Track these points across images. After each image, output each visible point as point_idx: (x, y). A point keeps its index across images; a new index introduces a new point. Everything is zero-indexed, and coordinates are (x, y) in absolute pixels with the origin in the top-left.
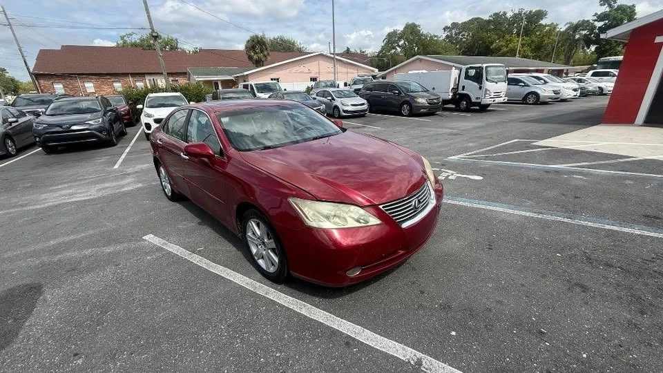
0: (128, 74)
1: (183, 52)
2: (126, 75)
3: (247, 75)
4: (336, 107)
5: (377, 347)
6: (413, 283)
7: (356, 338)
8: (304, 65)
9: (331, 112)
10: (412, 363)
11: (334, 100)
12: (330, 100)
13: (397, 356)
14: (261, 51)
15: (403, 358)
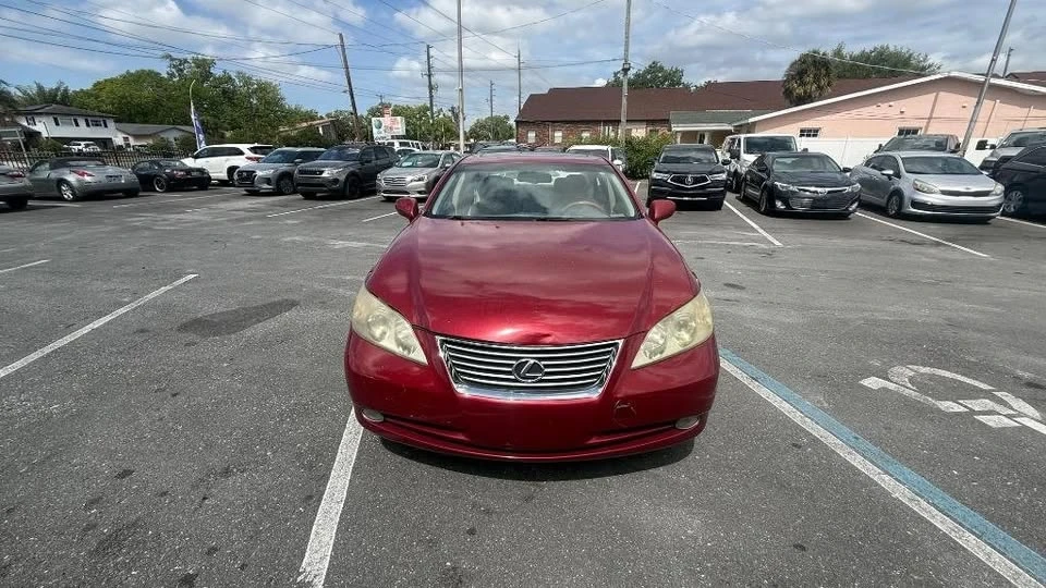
0: (600, 121)
1: (687, 87)
2: (597, 122)
3: (754, 123)
4: (898, 193)
5: (314, 527)
6: (488, 512)
7: (323, 502)
8: (891, 103)
9: (882, 202)
10: (299, 580)
11: (898, 175)
12: (889, 176)
13: (307, 554)
14: (817, 79)
15: (304, 565)
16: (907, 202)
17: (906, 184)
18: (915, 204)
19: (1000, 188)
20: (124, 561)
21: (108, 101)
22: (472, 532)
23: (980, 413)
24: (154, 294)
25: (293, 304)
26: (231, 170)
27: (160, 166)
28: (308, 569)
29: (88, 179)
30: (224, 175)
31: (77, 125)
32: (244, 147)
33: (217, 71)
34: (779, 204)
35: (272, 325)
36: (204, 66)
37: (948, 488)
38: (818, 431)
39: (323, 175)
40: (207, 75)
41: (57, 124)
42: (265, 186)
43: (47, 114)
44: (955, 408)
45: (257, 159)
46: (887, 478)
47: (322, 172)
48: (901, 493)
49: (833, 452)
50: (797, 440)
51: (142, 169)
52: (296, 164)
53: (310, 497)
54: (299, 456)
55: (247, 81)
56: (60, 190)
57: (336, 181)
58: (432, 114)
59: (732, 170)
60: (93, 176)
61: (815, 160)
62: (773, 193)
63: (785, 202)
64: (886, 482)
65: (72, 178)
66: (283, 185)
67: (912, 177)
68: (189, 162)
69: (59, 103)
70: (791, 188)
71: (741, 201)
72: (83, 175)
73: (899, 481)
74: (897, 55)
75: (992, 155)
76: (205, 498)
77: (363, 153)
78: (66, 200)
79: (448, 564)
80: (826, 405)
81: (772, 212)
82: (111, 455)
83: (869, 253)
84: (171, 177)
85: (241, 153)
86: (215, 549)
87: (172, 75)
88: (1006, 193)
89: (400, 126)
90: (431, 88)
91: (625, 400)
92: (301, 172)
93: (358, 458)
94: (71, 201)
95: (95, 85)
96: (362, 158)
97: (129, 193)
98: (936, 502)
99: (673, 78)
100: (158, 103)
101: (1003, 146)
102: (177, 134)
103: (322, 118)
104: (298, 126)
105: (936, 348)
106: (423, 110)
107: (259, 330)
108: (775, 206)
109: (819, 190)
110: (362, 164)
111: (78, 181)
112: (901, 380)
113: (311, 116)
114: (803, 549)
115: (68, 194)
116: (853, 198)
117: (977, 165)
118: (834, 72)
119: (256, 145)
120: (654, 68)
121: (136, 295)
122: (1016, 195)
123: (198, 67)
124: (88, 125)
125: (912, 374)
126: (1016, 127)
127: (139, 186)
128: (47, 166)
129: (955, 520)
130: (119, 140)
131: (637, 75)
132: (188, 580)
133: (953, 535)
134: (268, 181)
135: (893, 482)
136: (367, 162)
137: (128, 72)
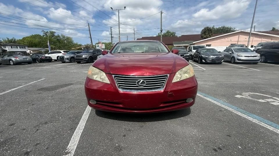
3: (195, 43)
4: (233, 57)
5: (73, 137)
6: (129, 130)
7: (76, 130)
8: (228, 38)
9: (229, 60)
10: (66, 151)
11: (233, 53)
12: (230, 53)
13: (69, 144)
14: (209, 34)
15: (68, 147)
16: (236, 59)
17: (235, 55)
18: (238, 60)
19: (259, 55)
20: (6, 149)
21: (26, 42)
22: (124, 136)
23: (271, 102)
24: (32, 83)
25: (72, 84)
26: (58, 57)
27: (38, 56)
28: (69, 148)
29: (18, 59)
30: (56, 58)
31: (17, 48)
32: (61, 51)
33: (56, 35)
34: (203, 61)
35: (65, 88)
36: (53, 33)
37: (268, 119)
38: (226, 108)
39: (83, 57)
40: (53, 35)
41: (12, 48)
42: (67, 60)
43: (9, 45)
44: (263, 101)
45: (65, 54)
46: (249, 117)
47: (82, 56)
48: (255, 121)
49: (232, 112)
50: (221, 109)
51: (33, 57)
52: (76, 54)
53: (72, 129)
54: (70, 118)
55: (64, 37)
56: (9, 62)
57: (86, 58)
58: (112, 44)
59: (190, 54)
60: (20, 58)
61: (211, 50)
62: (201, 58)
63: (205, 60)
64: (250, 119)
65: (13, 59)
66: (72, 60)
67: (237, 53)
68: (47, 55)
69: (13, 43)
70: (206, 56)
71: (193, 61)
72: (16, 58)
73: (254, 118)
74: (228, 28)
75: (255, 48)
76: (37, 130)
77: (93, 51)
78: (11, 65)
79: (117, 145)
80: (227, 101)
81: (202, 63)
82: (9, 120)
83: (229, 70)
84: (41, 59)
85: (61, 53)
86: (38, 144)
87: (44, 36)
88: (261, 56)
89: (104, 47)
90: (112, 37)
91: (171, 91)
92: (77, 56)
93: (88, 118)
94: (13, 65)
95: (23, 38)
96: (93, 53)
97: (29, 63)
98: (266, 123)
99: (173, 34)
100: (40, 43)
101: (257, 46)
102: (44, 50)
103: (83, 46)
104: (77, 48)
105: (253, 89)
106: (110, 44)
107: (61, 90)
108: (202, 61)
109: (213, 57)
110: (93, 54)
111: (15, 60)
112: (246, 95)
113: (80, 45)
114: (230, 136)
115: (12, 63)
116: (222, 58)
117: (252, 50)
118: (213, 32)
119: (65, 50)
120: (168, 32)
121: (26, 83)
122: (263, 57)
123: (51, 34)
124: (20, 48)
125: (248, 94)
126: (260, 42)
127: (32, 61)
128: (7, 56)
129: (274, 127)
130: (28, 51)
131: (164, 34)
132: (27, 153)
133: (274, 131)
134: (68, 59)
135: (252, 118)
136: (95, 53)
137: (32, 35)
